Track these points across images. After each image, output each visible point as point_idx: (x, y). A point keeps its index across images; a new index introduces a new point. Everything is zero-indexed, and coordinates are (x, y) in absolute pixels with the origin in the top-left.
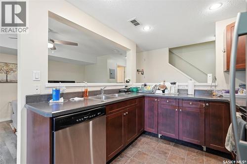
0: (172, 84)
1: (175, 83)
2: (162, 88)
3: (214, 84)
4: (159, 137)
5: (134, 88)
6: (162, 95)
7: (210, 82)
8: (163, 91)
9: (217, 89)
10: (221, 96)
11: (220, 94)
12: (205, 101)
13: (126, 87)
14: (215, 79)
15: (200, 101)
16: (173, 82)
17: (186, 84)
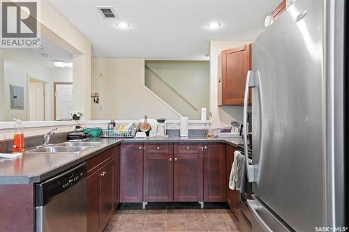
0: (159, 121)
1: (163, 121)
2: (144, 128)
3: (208, 122)
4: (144, 207)
5: (94, 129)
6: (145, 139)
7: (204, 119)
8: (147, 134)
9: (213, 127)
10: (217, 136)
11: (216, 134)
12: (203, 144)
13: (78, 127)
14: (209, 115)
15: (198, 143)
16: (161, 118)
17: (178, 121)
